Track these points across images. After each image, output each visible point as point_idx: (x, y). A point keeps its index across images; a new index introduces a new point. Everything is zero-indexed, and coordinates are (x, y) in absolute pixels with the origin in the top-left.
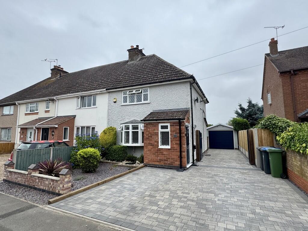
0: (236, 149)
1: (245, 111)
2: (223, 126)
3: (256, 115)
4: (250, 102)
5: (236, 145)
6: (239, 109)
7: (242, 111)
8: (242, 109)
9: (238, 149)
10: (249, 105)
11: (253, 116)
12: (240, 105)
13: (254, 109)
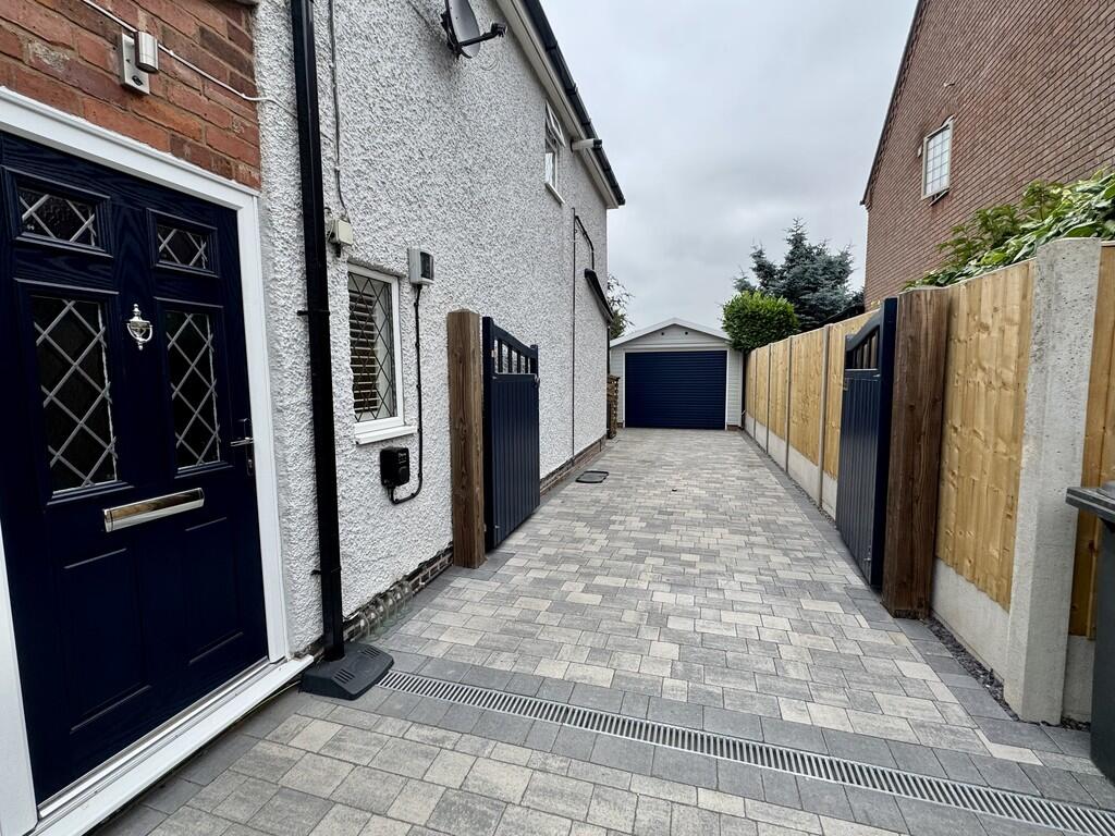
0: (733, 428)
1: (774, 279)
2: (687, 331)
3: (815, 290)
4: (797, 241)
5: (732, 414)
6: (754, 270)
7: (764, 278)
8: (764, 270)
9: (742, 428)
10: (792, 253)
11: (804, 294)
12: (759, 255)
13: (811, 266)
